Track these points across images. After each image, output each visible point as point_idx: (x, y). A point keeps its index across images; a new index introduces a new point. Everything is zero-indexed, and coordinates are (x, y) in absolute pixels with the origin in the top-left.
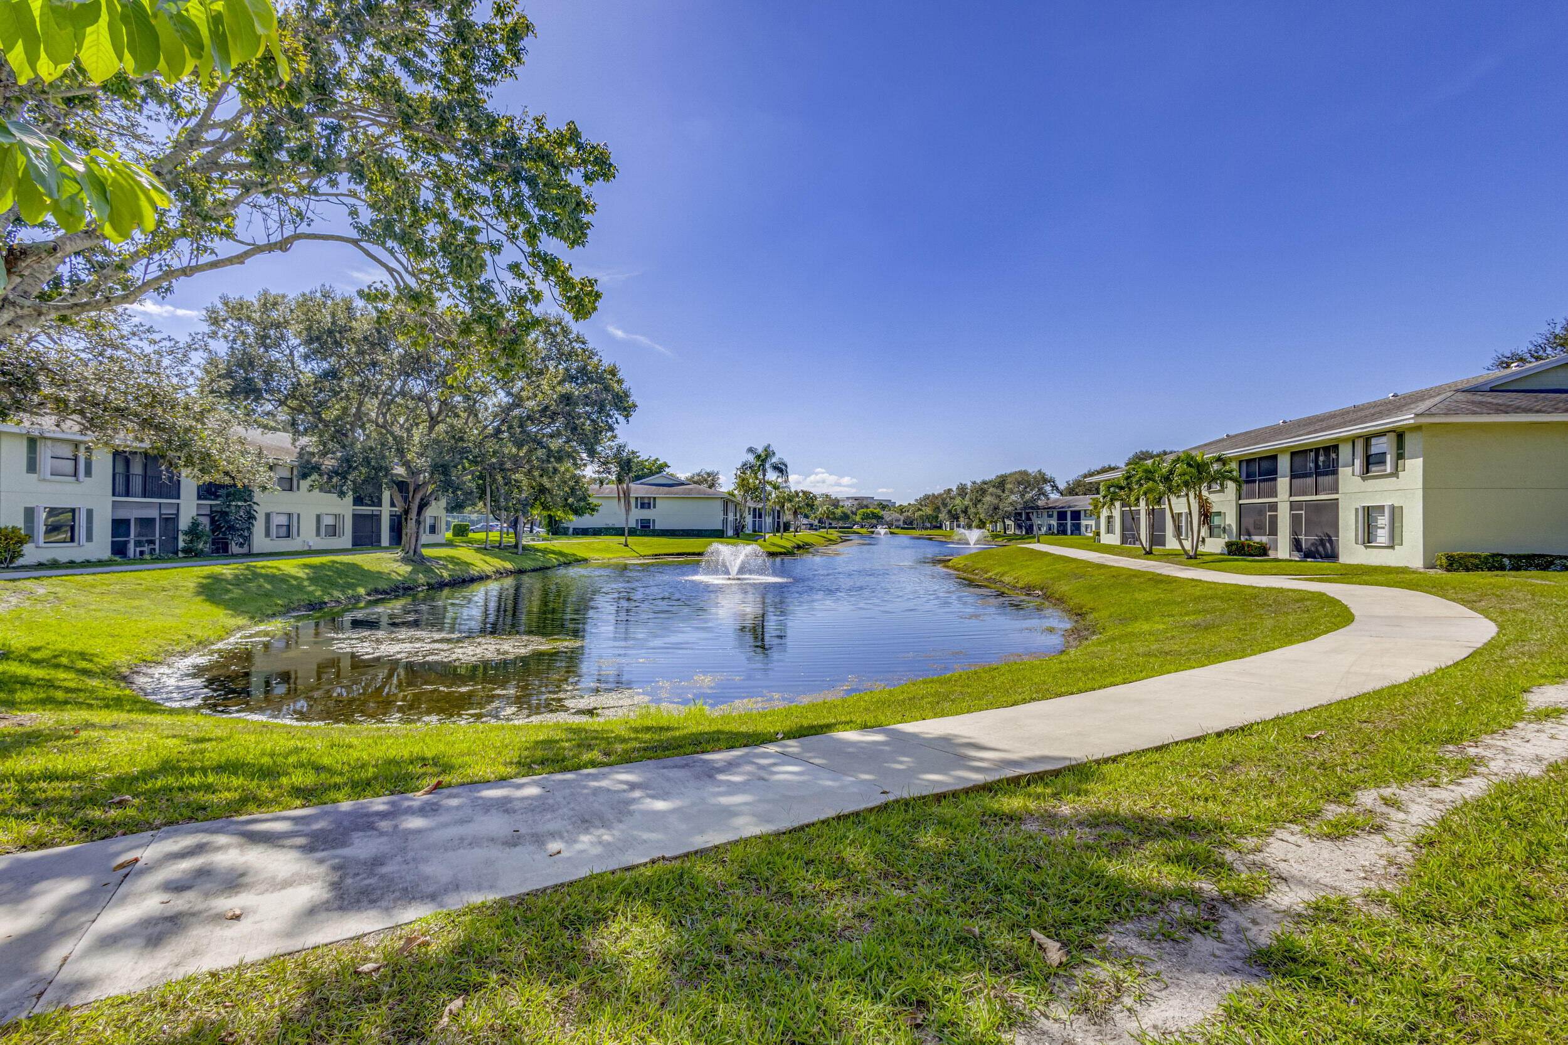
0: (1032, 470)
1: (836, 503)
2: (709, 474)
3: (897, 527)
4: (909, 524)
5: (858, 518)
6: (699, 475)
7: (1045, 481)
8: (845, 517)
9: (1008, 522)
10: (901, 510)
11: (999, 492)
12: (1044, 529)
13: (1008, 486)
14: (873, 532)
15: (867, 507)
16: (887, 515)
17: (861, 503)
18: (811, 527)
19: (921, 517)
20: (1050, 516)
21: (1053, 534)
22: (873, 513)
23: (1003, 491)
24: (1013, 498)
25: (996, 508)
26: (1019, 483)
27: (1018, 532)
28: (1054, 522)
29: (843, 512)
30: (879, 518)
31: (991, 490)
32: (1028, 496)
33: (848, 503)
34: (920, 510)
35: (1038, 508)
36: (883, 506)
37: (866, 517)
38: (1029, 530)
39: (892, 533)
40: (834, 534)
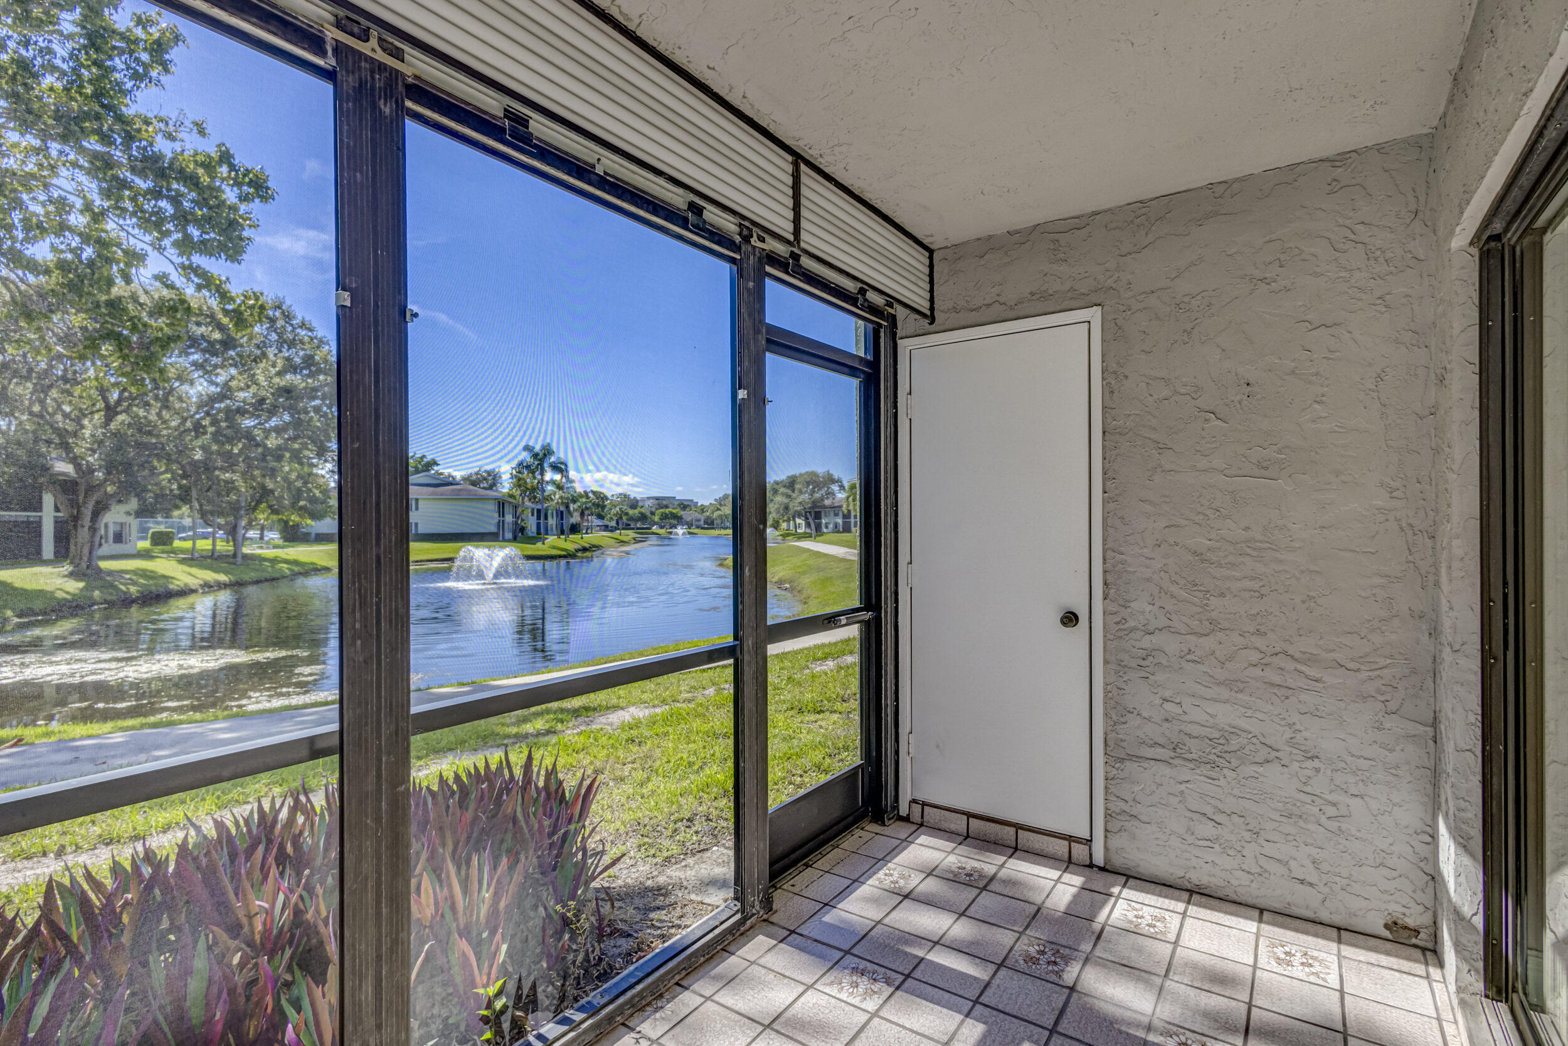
0: (820, 470)
1: (634, 504)
2: (489, 473)
3: (698, 527)
4: (710, 524)
5: (656, 518)
6: (477, 473)
7: (833, 481)
8: (643, 517)
9: (798, 521)
10: (703, 509)
11: (789, 492)
12: (831, 526)
13: (797, 486)
14: (671, 533)
15: (667, 507)
16: (687, 515)
17: (661, 502)
18: (606, 528)
19: (720, 516)
20: (836, 515)
21: (838, 532)
22: (671, 513)
23: (793, 491)
24: (801, 498)
25: (787, 508)
26: (808, 483)
27: (808, 531)
28: (840, 521)
29: (641, 513)
30: (679, 520)
31: (782, 490)
32: (817, 495)
33: (649, 503)
34: (718, 509)
35: (825, 507)
36: (684, 505)
37: (664, 517)
38: (818, 528)
39: (690, 533)
40: (631, 534)
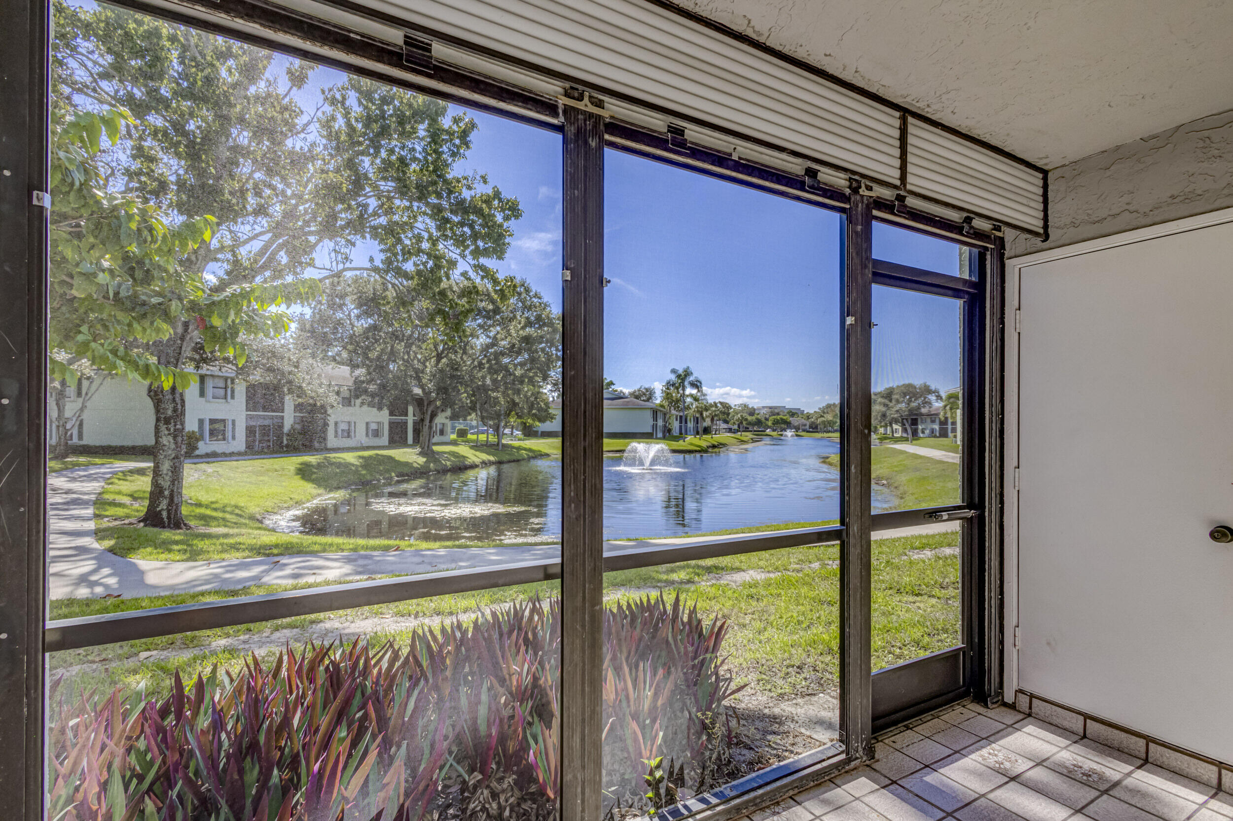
0: (918, 382)
1: (752, 412)
2: (647, 390)
3: (804, 431)
4: (814, 428)
5: (770, 423)
6: (639, 391)
7: (930, 391)
8: (759, 422)
9: (895, 426)
10: (808, 417)
11: (887, 401)
12: (927, 432)
13: (895, 397)
14: (781, 435)
15: (778, 414)
16: (795, 421)
17: (774, 411)
18: (730, 430)
19: (823, 422)
20: (933, 422)
21: (935, 437)
22: (782, 419)
23: (891, 401)
24: (898, 407)
26: (905, 395)
27: (905, 435)
28: (936, 427)
29: (757, 419)
30: (788, 425)
31: (880, 400)
32: (914, 405)
33: (764, 411)
34: (822, 416)
35: (922, 415)
36: (792, 413)
37: (776, 422)
38: (915, 433)
39: (797, 435)
40: (748, 435)
